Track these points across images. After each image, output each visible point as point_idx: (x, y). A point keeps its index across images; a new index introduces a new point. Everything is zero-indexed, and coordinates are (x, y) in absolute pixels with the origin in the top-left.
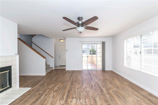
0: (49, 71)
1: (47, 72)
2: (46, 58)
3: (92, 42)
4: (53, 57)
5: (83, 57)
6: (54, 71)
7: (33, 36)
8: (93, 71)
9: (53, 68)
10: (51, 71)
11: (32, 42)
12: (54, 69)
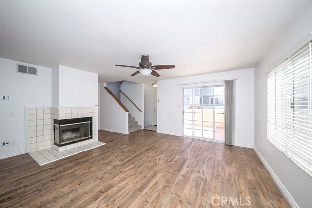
0: (135, 131)
1: (131, 131)
2: (128, 111)
3: (202, 83)
4: (141, 111)
5: (185, 113)
6: (143, 131)
7: (121, 83)
8: (205, 141)
9: (141, 126)
10: (139, 131)
11: (120, 90)
12: (143, 128)
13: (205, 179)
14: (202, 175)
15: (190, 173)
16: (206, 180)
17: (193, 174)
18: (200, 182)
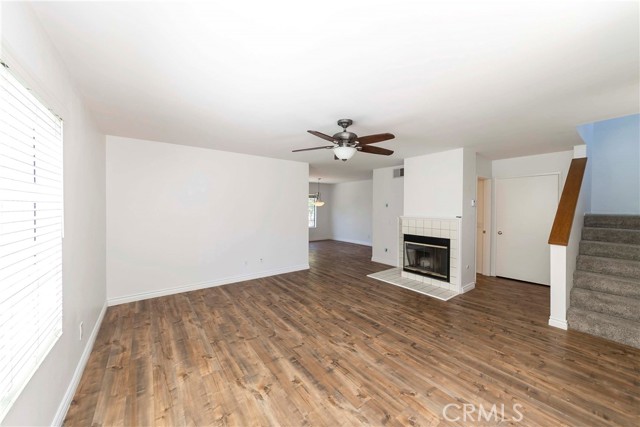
13: (243, 383)
14: (255, 386)
15: (275, 372)
16: (239, 383)
17: (269, 375)
18: (245, 372)
